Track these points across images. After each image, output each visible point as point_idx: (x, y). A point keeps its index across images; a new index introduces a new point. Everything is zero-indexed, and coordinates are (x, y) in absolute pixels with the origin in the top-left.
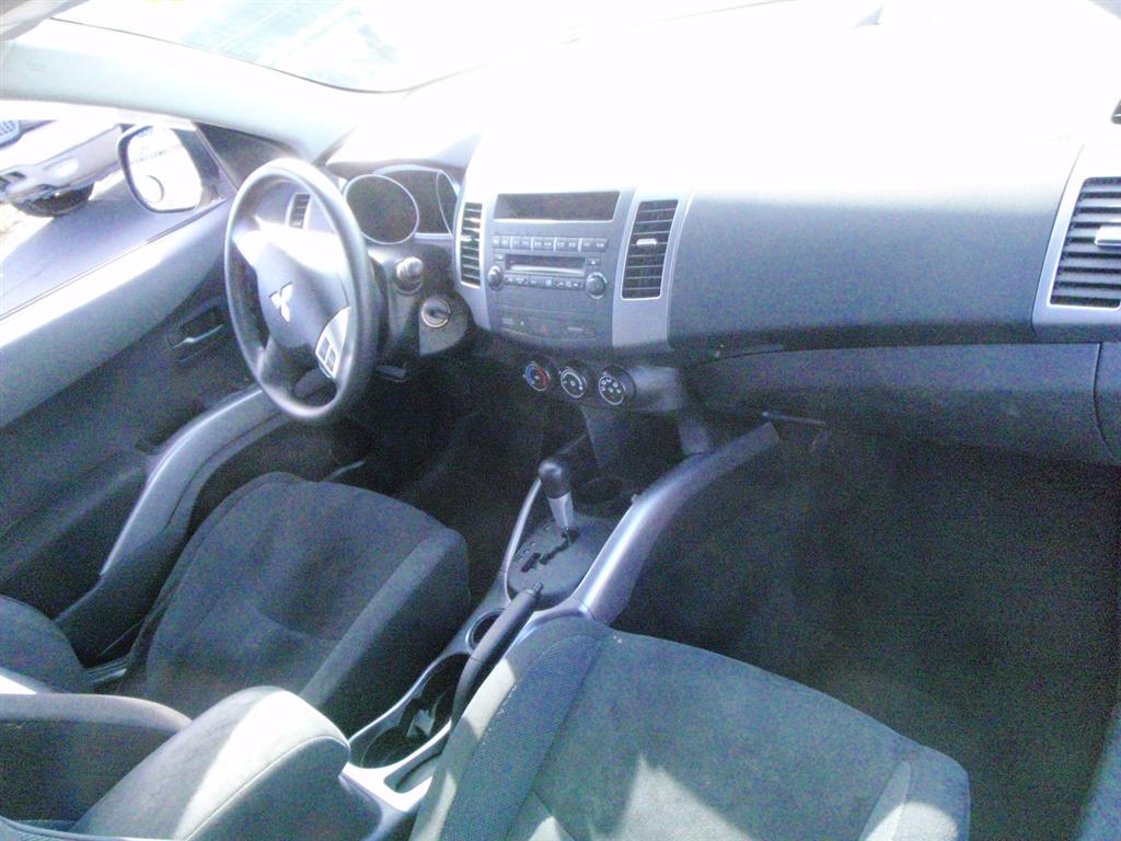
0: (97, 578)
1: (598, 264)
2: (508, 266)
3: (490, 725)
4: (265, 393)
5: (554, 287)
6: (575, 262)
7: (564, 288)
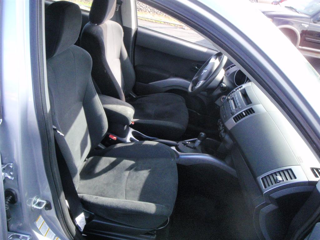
0: (148, 83)
1: (237, 110)
2: (232, 99)
3: (145, 145)
4: (190, 84)
5: (230, 107)
6: (236, 107)
7: (230, 109)
